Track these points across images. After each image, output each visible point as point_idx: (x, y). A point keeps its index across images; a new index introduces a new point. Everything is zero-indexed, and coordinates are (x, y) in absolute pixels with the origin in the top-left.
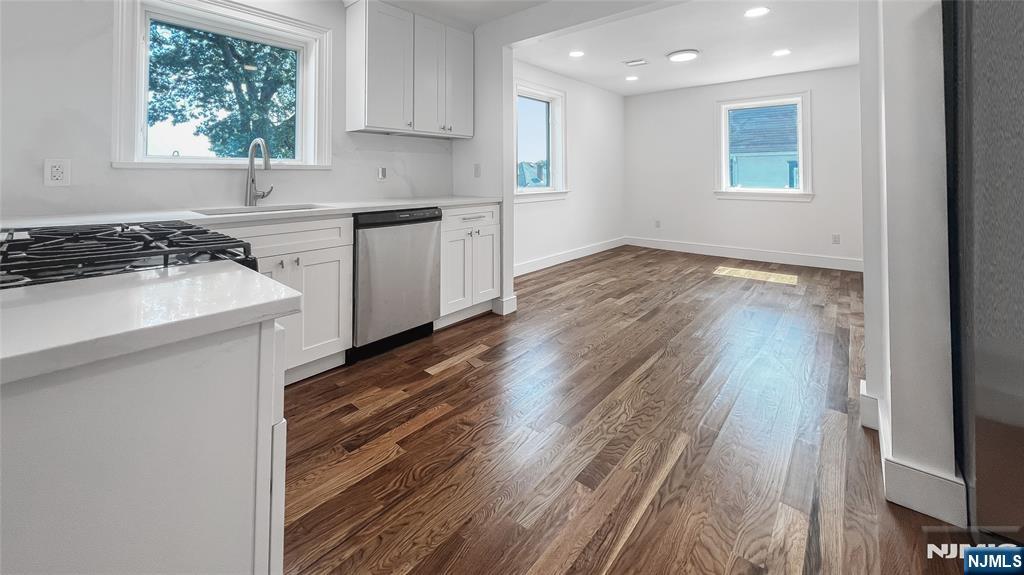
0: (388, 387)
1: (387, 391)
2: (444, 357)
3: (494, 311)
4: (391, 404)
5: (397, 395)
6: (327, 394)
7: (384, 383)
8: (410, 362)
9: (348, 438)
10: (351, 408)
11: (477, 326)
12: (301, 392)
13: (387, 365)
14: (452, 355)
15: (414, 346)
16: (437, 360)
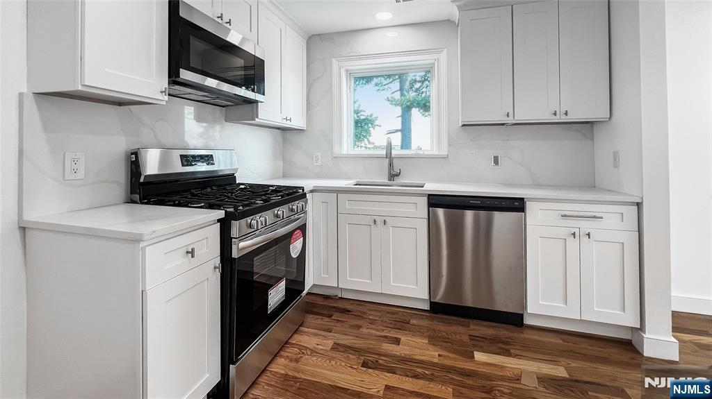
0: (434, 345)
1: (431, 348)
2: (507, 353)
3: (633, 343)
4: (417, 357)
5: (433, 354)
6: (398, 324)
7: (434, 340)
8: (472, 337)
9: (372, 357)
10: (397, 341)
11: (585, 346)
12: (388, 313)
13: (455, 328)
14: (516, 356)
15: (493, 327)
16: (498, 351)
